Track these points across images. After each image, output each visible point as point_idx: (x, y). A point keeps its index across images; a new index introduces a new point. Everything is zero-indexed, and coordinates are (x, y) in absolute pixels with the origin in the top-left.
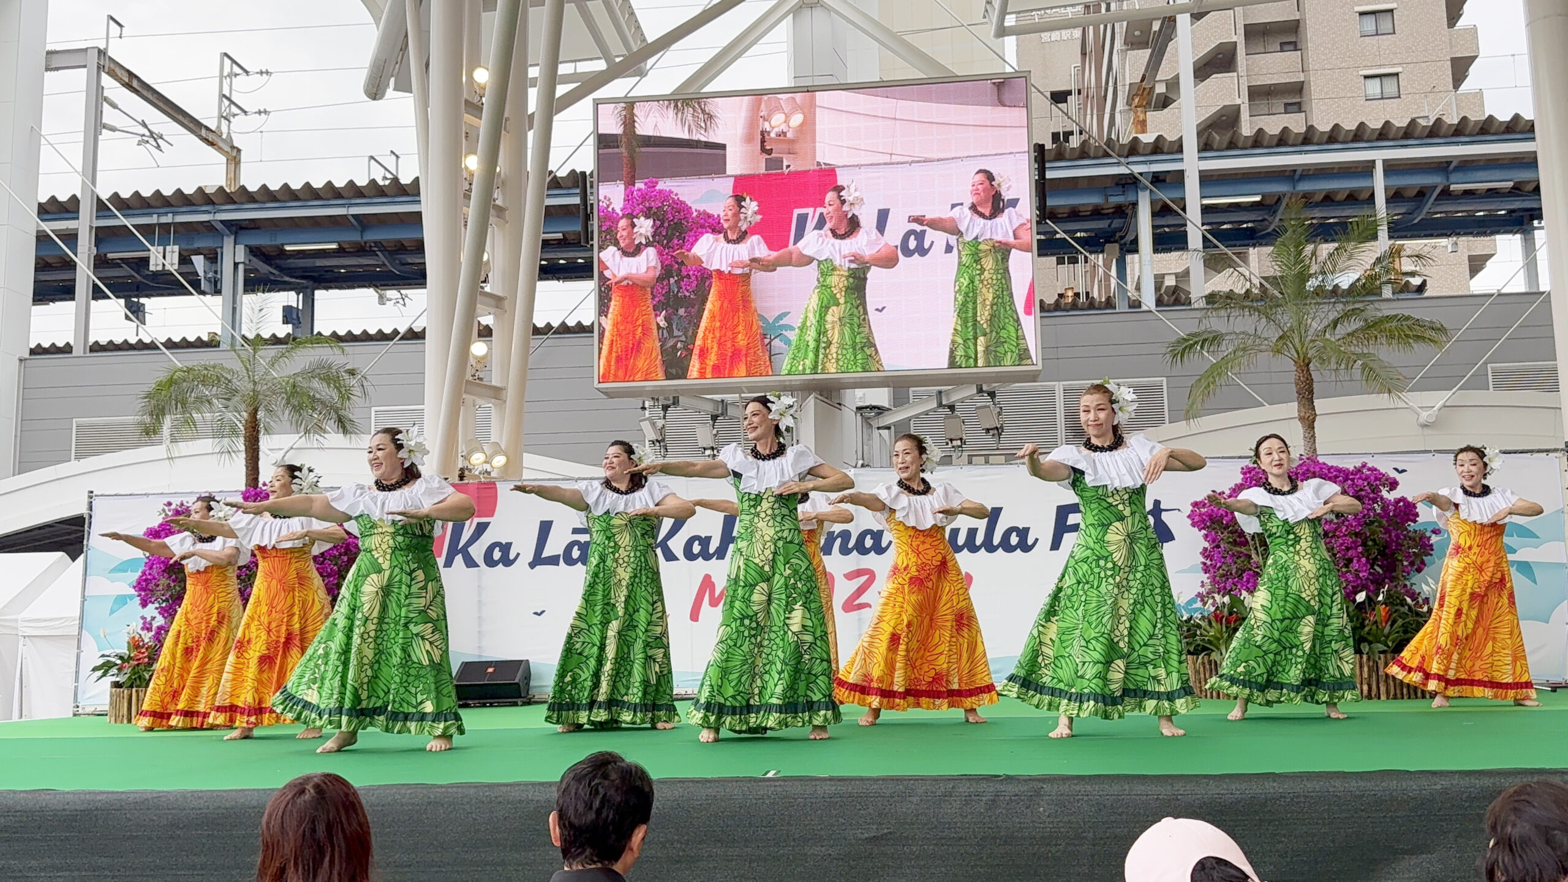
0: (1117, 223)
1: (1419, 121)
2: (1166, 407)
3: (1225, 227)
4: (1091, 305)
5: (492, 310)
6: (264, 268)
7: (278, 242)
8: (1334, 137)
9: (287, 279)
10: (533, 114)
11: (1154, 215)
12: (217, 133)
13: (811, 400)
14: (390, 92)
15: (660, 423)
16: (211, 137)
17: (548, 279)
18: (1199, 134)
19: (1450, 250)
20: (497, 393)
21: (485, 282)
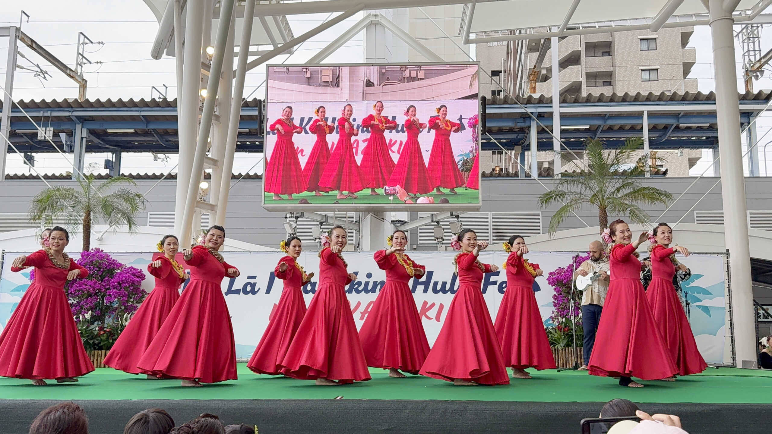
0: (520, 136)
1: (666, 92)
2: (541, 226)
3: (572, 140)
4: (508, 175)
5: (211, 166)
6: (96, 140)
7: (104, 128)
8: (625, 99)
9: (107, 146)
10: (236, 70)
11: (538, 133)
12: (75, 72)
13: (369, 216)
14: (164, 56)
15: (294, 225)
16: (72, 74)
17: (240, 151)
18: (561, 95)
19: (679, 155)
20: (212, 208)
21: (208, 152)
